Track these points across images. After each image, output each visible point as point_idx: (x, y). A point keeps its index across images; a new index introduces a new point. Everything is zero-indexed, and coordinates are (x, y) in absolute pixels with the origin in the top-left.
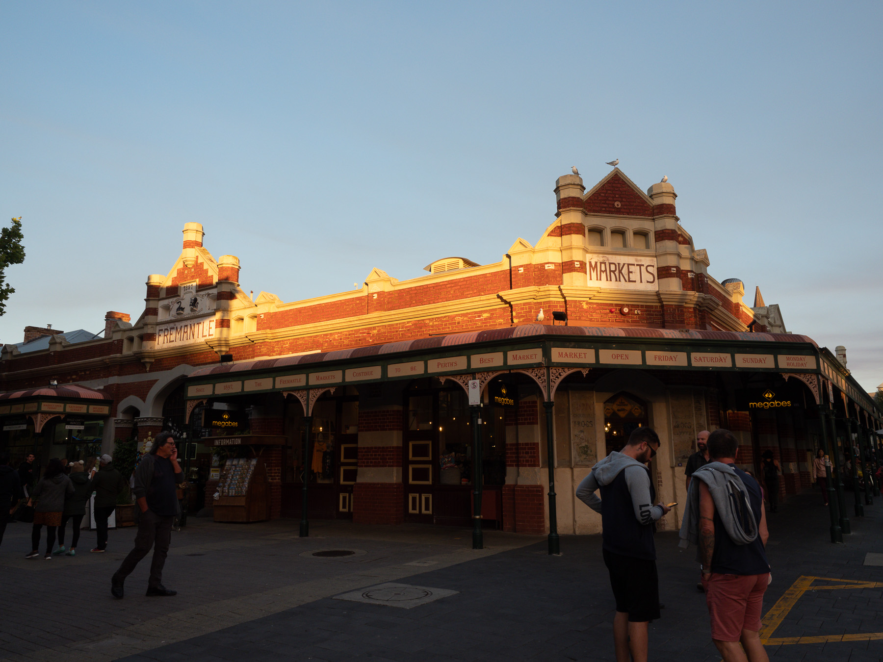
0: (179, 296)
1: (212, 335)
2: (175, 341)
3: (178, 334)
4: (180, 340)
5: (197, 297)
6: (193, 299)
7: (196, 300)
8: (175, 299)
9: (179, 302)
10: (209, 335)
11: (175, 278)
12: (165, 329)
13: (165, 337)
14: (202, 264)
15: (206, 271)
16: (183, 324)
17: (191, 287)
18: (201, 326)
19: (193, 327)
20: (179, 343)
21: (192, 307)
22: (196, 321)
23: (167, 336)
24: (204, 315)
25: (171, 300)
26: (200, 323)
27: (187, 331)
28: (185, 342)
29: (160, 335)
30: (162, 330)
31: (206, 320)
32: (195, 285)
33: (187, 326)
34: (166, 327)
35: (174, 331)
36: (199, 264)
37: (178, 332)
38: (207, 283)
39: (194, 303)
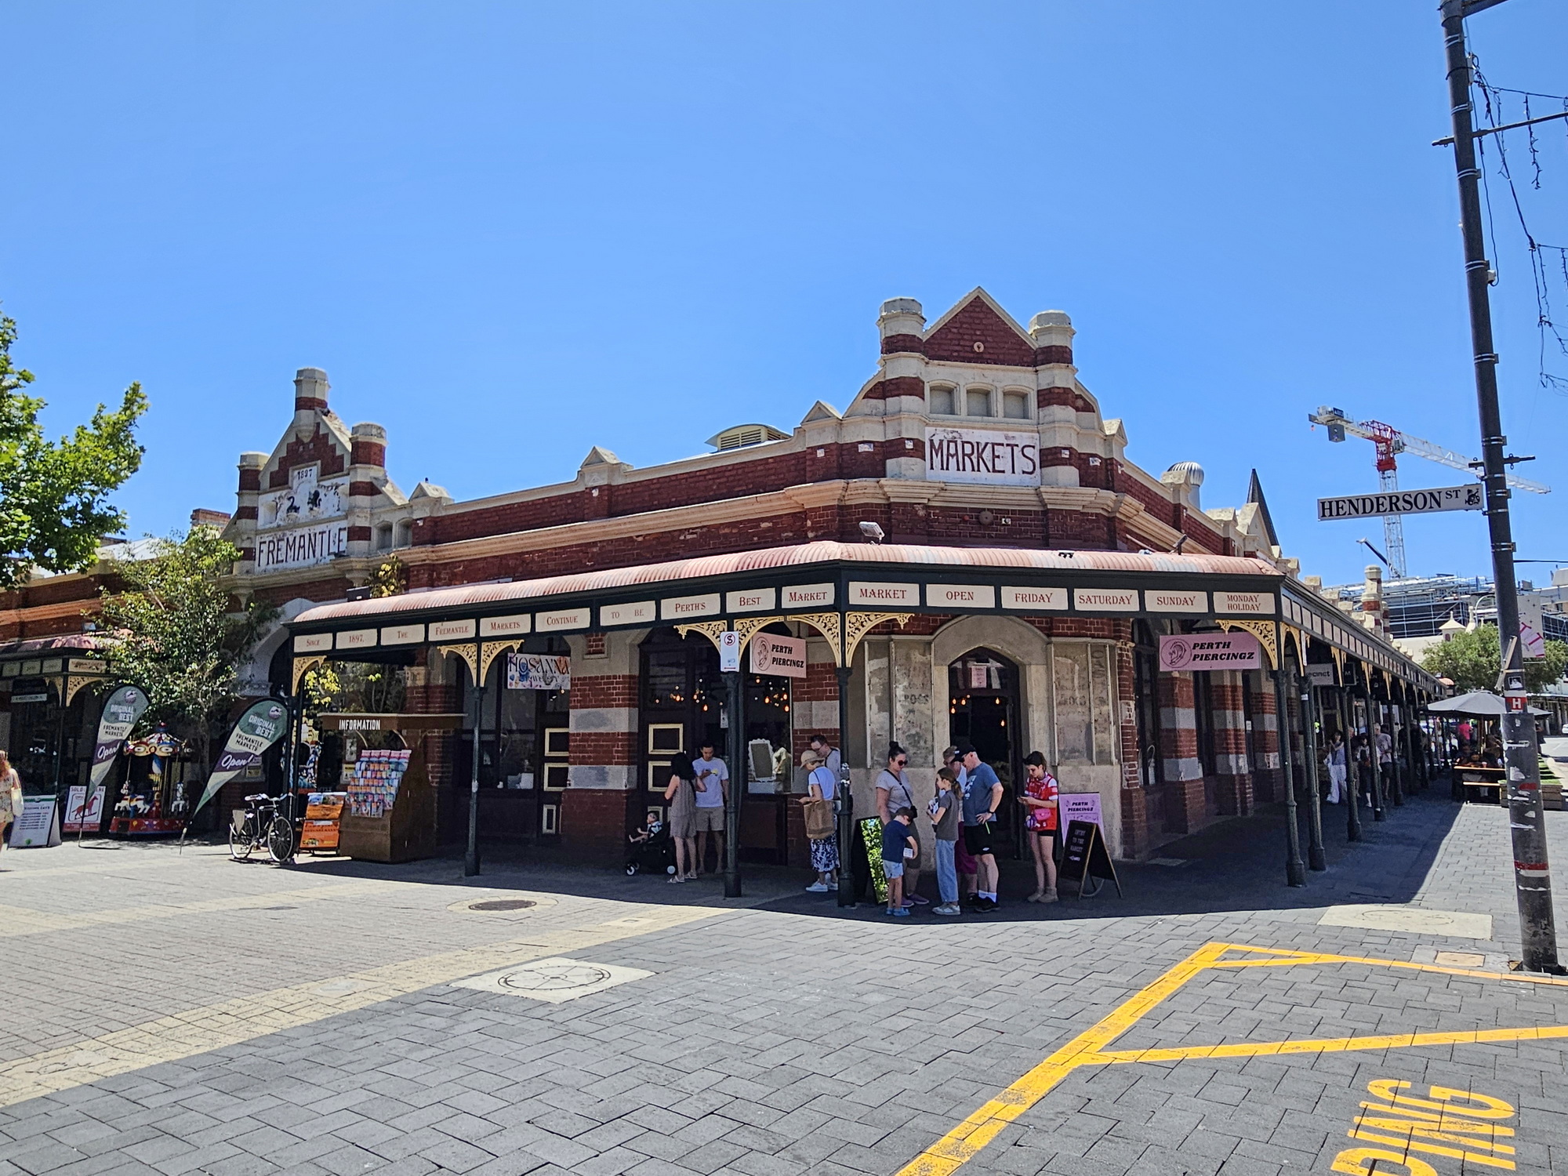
1: (344, 551)
2: (286, 561)
4: (294, 559)
5: (319, 490)
6: (313, 492)
7: (317, 494)
8: (284, 492)
9: (290, 498)
10: (339, 552)
11: (284, 458)
12: (270, 542)
13: (270, 554)
14: (326, 436)
15: (333, 448)
16: (298, 533)
17: (309, 473)
18: (325, 536)
19: (313, 538)
20: (291, 564)
21: (310, 505)
22: (319, 529)
23: (272, 552)
24: (330, 520)
25: (278, 494)
26: (325, 532)
27: (304, 546)
28: (301, 563)
29: (261, 551)
30: (265, 542)
31: (334, 527)
32: (315, 470)
33: (304, 536)
34: (271, 539)
35: (283, 544)
36: (321, 437)
37: (290, 546)
38: (334, 467)
39: (315, 500)
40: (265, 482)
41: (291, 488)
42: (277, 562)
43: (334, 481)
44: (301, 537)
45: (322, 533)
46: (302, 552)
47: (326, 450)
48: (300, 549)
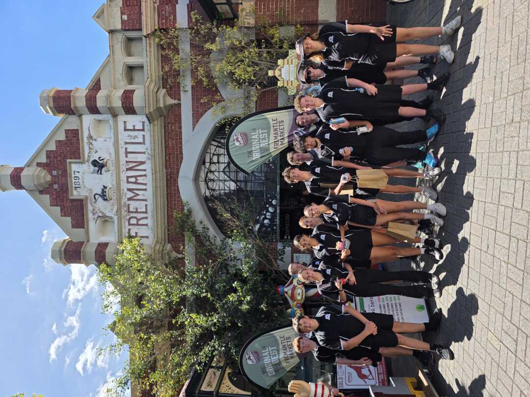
1: (143, 123)
2: (145, 200)
3: (137, 195)
4: (145, 190)
5: (91, 160)
6: (92, 167)
7: (95, 163)
8: (90, 208)
9: (95, 199)
10: (143, 130)
11: (61, 210)
12: (130, 224)
13: (141, 222)
14: (49, 154)
15: (59, 143)
16: (125, 186)
17: (77, 174)
18: (131, 148)
19: (131, 165)
20: (149, 194)
21: (103, 170)
22: (123, 159)
23: (138, 220)
24: (116, 143)
25: (90, 215)
26: (126, 149)
27: (136, 177)
28: (149, 180)
30: (129, 230)
31: (124, 136)
32: (74, 167)
33: (128, 177)
34: (127, 223)
35: (133, 205)
36: (48, 160)
37: (135, 196)
38: (75, 142)
39: (99, 166)
40: (79, 233)
41: (86, 198)
42: (146, 212)
43: (86, 140)
44: (128, 182)
45: (127, 153)
46: (140, 180)
47: (58, 153)
48: (138, 182)
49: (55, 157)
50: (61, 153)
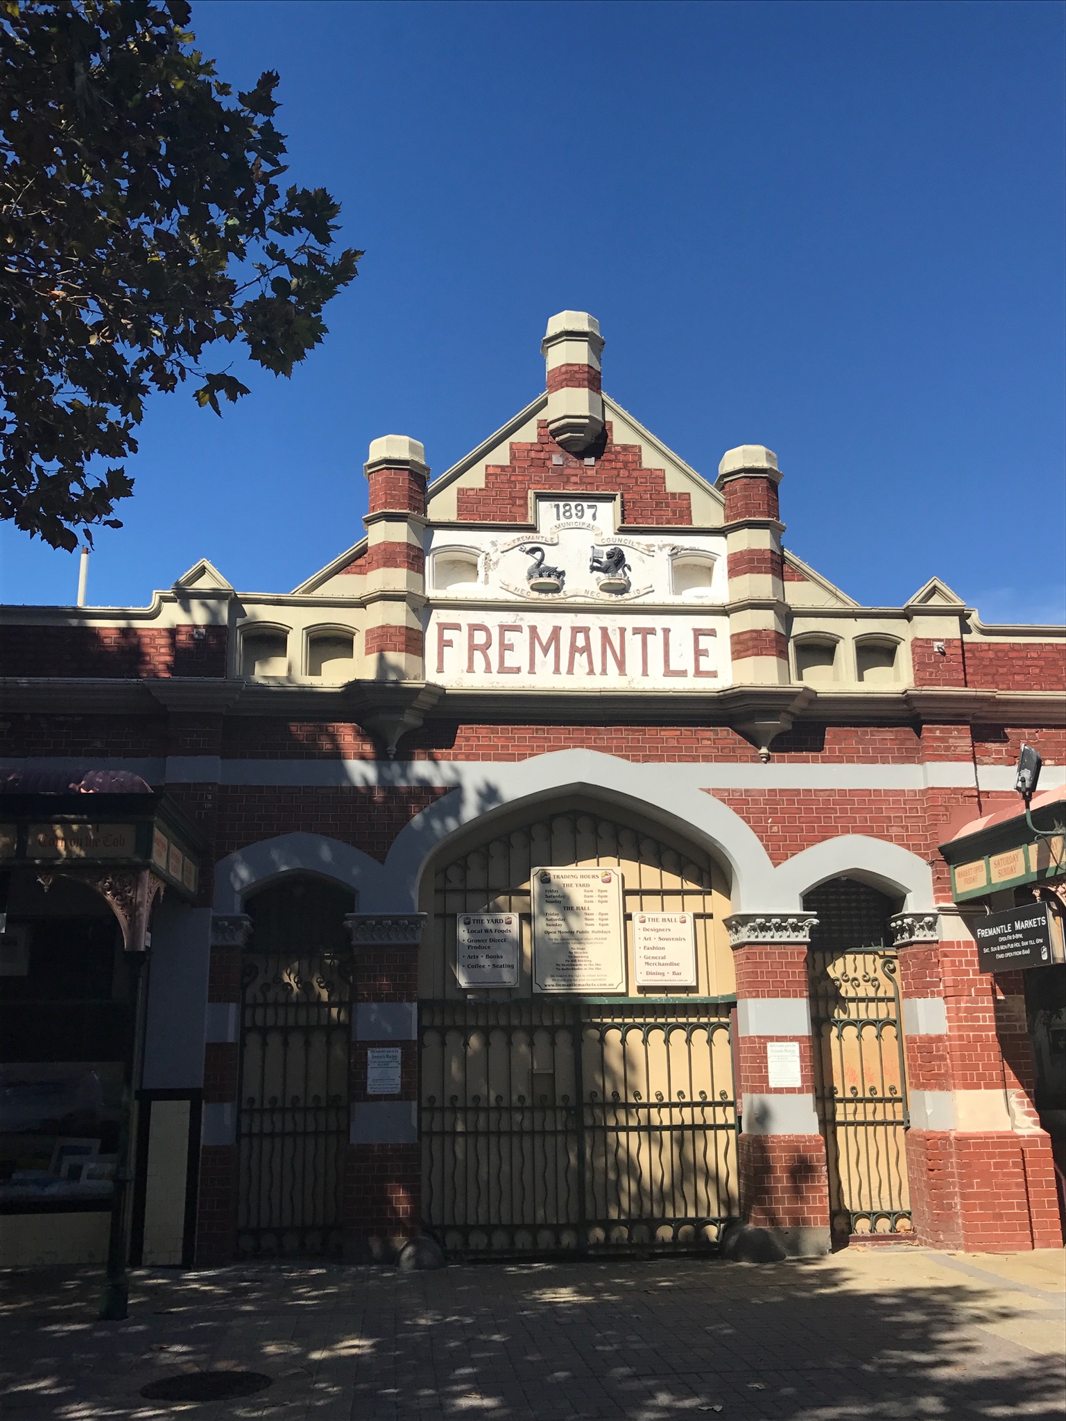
0: (533, 529)
1: (713, 674)
2: (532, 671)
3: (545, 651)
4: (557, 670)
7: (617, 557)
8: (510, 536)
9: (533, 551)
10: (698, 673)
11: (503, 468)
12: (471, 628)
13: (478, 655)
14: (633, 452)
15: (659, 477)
16: (566, 621)
17: (589, 513)
18: (655, 642)
19: (615, 639)
20: (547, 678)
22: (630, 622)
23: (483, 650)
24: (668, 609)
25: (493, 537)
26: (653, 632)
27: (587, 649)
28: (580, 680)
29: (444, 644)
30: (457, 627)
32: (605, 509)
33: (586, 630)
34: (473, 621)
35: (520, 640)
36: (618, 449)
37: (541, 643)
38: (663, 513)
39: (611, 565)
40: (441, 505)
41: (532, 532)
42: (503, 670)
43: (668, 539)
44: (575, 630)
45: (646, 632)
46: (581, 660)
47: (635, 474)
48: (577, 655)
49: (626, 463)
50: (636, 479)
